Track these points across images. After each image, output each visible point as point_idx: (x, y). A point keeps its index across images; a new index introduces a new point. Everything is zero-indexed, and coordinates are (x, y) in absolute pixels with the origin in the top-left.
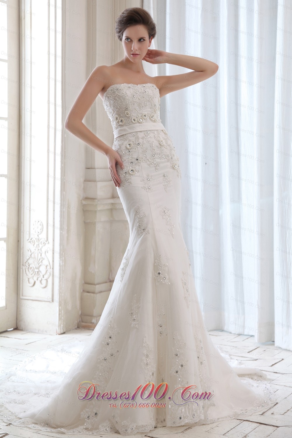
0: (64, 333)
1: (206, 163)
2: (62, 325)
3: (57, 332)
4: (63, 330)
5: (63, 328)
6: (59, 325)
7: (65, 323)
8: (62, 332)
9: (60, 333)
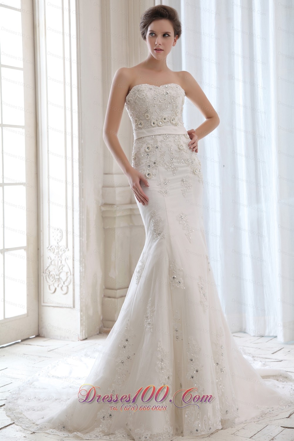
0: (86, 339)
1: (224, 166)
2: (84, 331)
3: (79, 338)
4: (85, 335)
5: (85, 334)
6: (81, 331)
7: (87, 329)
8: (84, 338)
9: (82, 339)
